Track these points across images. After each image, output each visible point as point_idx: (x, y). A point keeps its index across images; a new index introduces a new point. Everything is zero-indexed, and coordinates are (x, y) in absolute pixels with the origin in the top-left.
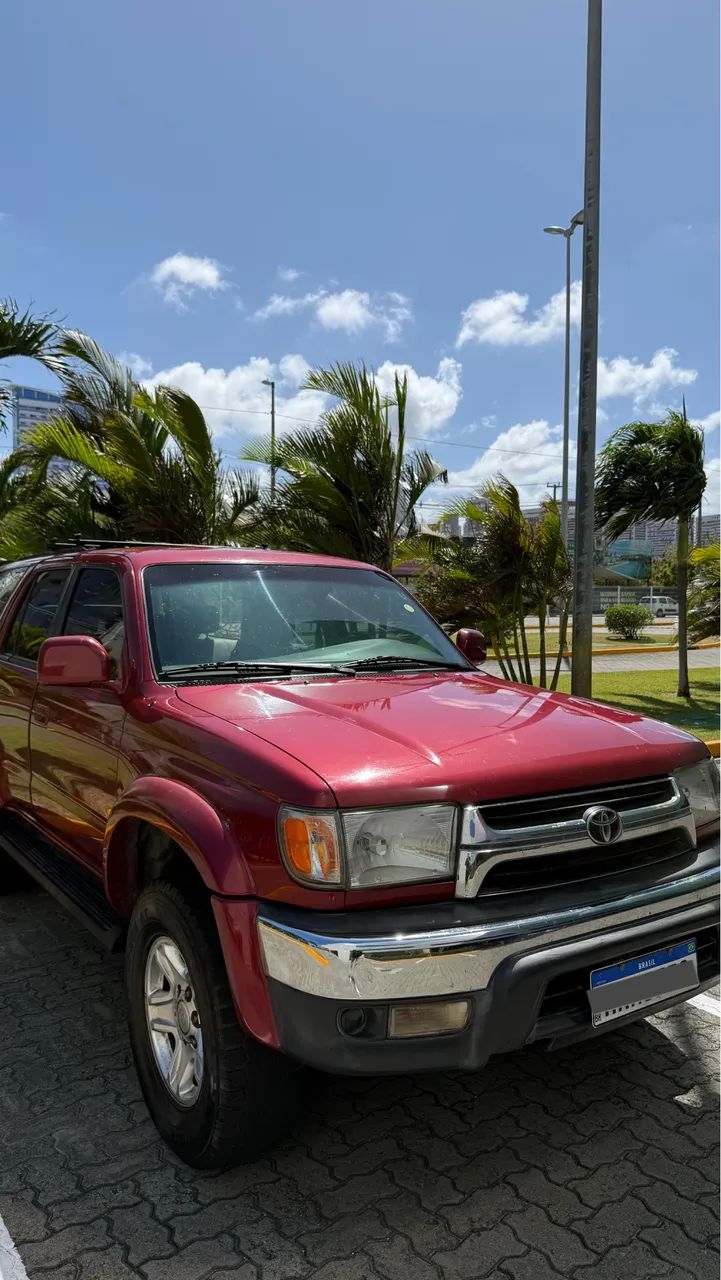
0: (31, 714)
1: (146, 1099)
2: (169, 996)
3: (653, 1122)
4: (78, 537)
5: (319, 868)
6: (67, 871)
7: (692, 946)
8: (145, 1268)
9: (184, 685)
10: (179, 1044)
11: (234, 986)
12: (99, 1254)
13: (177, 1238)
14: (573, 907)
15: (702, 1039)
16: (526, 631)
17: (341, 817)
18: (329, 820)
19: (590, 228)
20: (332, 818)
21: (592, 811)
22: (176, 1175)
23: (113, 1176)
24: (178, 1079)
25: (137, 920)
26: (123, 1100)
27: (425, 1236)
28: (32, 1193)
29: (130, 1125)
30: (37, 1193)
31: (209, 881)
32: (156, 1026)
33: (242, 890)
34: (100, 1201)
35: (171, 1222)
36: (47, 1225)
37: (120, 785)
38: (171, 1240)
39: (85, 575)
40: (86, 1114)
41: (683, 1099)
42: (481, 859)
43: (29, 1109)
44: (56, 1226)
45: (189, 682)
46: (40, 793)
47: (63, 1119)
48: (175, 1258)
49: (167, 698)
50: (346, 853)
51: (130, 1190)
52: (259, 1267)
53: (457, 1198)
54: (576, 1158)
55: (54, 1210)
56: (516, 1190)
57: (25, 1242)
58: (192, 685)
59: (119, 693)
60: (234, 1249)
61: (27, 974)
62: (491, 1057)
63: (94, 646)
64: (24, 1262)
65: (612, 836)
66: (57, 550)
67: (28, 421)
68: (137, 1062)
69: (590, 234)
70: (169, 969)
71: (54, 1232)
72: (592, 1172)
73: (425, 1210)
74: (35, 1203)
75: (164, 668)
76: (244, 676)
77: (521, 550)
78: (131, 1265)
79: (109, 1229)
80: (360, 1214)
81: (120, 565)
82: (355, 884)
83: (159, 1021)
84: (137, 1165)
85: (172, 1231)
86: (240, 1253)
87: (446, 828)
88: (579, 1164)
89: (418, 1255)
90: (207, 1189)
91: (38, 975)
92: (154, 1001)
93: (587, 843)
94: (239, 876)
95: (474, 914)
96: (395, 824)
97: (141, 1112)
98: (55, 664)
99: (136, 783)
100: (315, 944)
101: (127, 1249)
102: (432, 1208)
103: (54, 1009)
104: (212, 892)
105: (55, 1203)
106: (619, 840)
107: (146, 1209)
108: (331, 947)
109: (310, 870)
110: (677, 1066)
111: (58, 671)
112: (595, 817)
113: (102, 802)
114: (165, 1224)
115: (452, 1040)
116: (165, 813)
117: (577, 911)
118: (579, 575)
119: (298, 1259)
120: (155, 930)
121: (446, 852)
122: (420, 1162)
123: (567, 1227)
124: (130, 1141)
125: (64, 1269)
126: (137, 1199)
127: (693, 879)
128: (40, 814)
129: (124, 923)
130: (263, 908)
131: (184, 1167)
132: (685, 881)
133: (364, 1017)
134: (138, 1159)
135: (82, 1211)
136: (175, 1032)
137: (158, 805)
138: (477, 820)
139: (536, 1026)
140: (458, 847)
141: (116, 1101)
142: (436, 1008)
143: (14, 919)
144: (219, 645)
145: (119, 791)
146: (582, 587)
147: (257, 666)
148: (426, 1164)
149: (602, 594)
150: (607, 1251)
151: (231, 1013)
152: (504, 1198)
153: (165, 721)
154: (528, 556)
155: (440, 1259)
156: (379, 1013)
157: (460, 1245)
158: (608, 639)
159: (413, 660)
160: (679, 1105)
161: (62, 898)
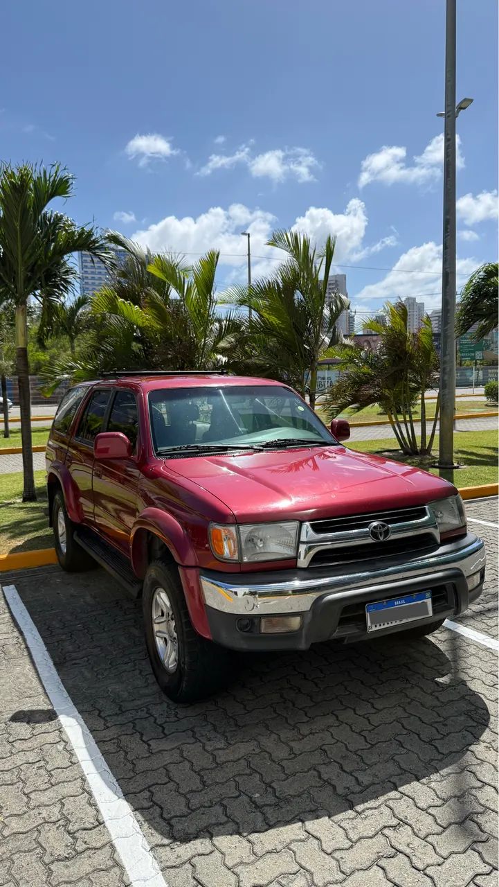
0: (93, 470)
1: (154, 673)
2: (164, 619)
3: (419, 689)
4: (115, 371)
5: (228, 553)
6: (115, 557)
7: (428, 594)
8: (150, 742)
9: (170, 458)
10: (169, 643)
11: (190, 612)
12: (129, 736)
13: (166, 731)
14: (358, 572)
15: (462, 651)
16: (426, 401)
17: (239, 528)
18: (233, 529)
19: (449, 133)
20: (234, 528)
21: (375, 524)
22: (168, 706)
23: (137, 706)
24: (168, 660)
25: (147, 581)
26: (144, 674)
27: (286, 734)
28: (98, 712)
29: (146, 685)
30: (100, 712)
31: (177, 559)
32: (158, 634)
33: (193, 564)
34: (130, 715)
35: (163, 725)
36: (105, 725)
37: (138, 510)
38: (163, 732)
39: (119, 393)
40: (124, 679)
41: (440, 680)
42: (310, 549)
43: (96, 677)
44: (109, 725)
45: (172, 456)
46: (99, 516)
47: (113, 681)
48: (165, 739)
49: (162, 466)
50: (241, 545)
51: (145, 712)
52: (204, 744)
53: (305, 719)
54: (372, 704)
55: (108, 718)
56: (337, 717)
57: (94, 730)
58: (173, 458)
59: (137, 462)
60: (193, 736)
61: (94, 613)
62: (312, 644)
63: (122, 437)
64: (94, 738)
65: (385, 537)
66: (105, 377)
67: (90, 282)
68: (150, 656)
69: (449, 137)
70: (163, 605)
71: (108, 727)
72: (379, 711)
73: (289, 724)
74: (99, 715)
75: (159, 449)
76: (202, 452)
77: (406, 353)
78: (143, 741)
79: (134, 727)
80: (257, 724)
81: (135, 390)
82: (245, 559)
83: (159, 632)
84: (147, 702)
85: (164, 729)
86: (196, 738)
87: (293, 533)
88: (373, 707)
89: (281, 741)
90: (181, 713)
91: (101, 614)
92: (157, 621)
93: (370, 541)
94: (191, 557)
95: (306, 574)
96: (266, 531)
97: (152, 679)
98: (102, 447)
99: (144, 510)
100: (226, 589)
101: (142, 735)
102: (292, 723)
103: (109, 631)
104: (178, 564)
105: (109, 716)
106: (389, 539)
107: (152, 719)
108: (234, 590)
109: (223, 553)
110: (443, 664)
111: (106, 450)
112: (375, 527)
113: (129, 520)
114: (160, 725)
115: (292, 635)
116: (158, 526)
117: (360, 574)
118: (444, 369)
119: (223, 741)
120: (155, 585)
121: (293, 545)
122: (291, 705)
123: (359, 734)
124: (146, 691)
125: (112, 741)
126: (147, 715)
127: (431, 560)
128: (102, 528)
129: (141, 582)
130: (202, 572)
131: (171, 702)
132: (427, 561)
133: (249, 623)
134: (149, 699)
135: (120, 719)
136: (167, 636)
137: (156, 523)
138: (310, 529)
139: (337, 631)
140: (299, 542)
141: (140, 673)
142: (285, 619)
143: (88, 586)
144: (200, 428)
145: (137, 514)
146: (446, 378)
147: (209, 447)
148: (294, 705)
149: (490, 371)
150: (376, 744)
151: (189, 623)
152: (331, 720)
153: (160, 479)
154: (411, 357)
155: (292, 744)
156: (256, 621)
157: (303, 739)
158: (487, 405)
159: (298, 441)
160: (437, 683)
161: (112, 572)
